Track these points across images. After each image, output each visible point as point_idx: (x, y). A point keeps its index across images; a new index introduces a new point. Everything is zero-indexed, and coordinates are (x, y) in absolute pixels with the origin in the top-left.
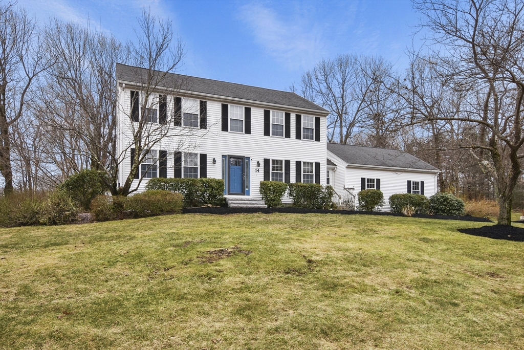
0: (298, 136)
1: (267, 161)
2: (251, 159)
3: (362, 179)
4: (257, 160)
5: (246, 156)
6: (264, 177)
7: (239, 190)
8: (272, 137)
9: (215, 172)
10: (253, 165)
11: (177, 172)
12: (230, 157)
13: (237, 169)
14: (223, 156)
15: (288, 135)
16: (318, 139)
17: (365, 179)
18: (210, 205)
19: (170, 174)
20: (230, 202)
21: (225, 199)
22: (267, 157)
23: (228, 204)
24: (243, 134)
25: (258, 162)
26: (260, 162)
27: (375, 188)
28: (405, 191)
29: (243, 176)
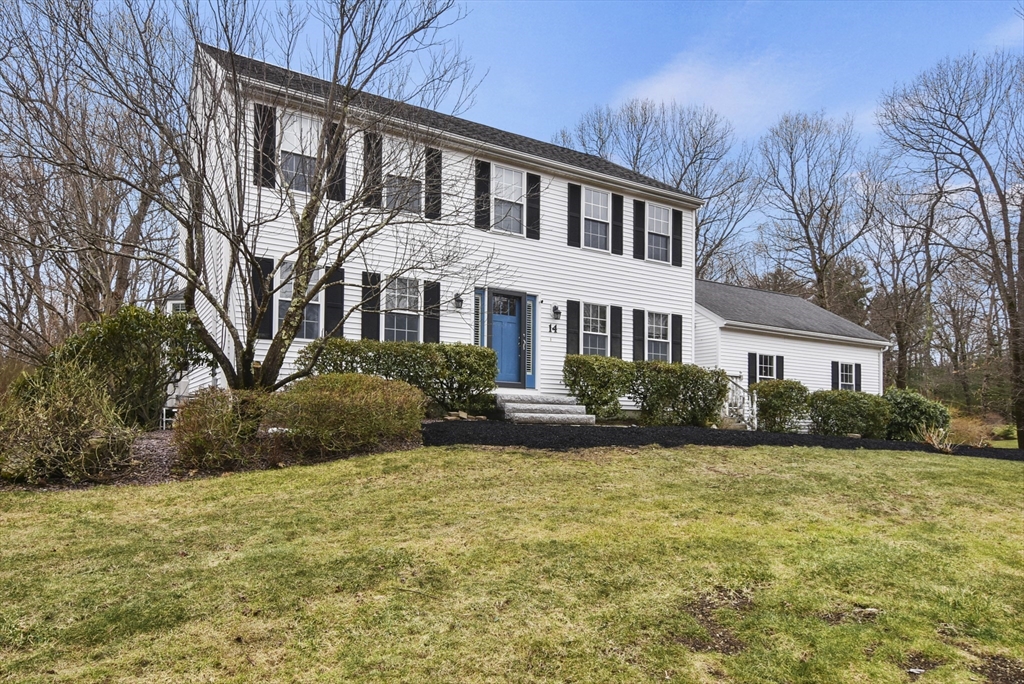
0: (639, 253)
1: (573, 307)
2: (539, 299)
3: (750, 355)
4: (553, 304)
5: (529, 291)
6: (568, 344)
7: (512, 376)
8: (584, 249)
9: (458, 330)
10: (542, 316)
11: (369, 327)
12: (495, 293)
13: (507, 323)
14: (479, 291)
15: (618, 249)
16: (677, 262)
17: (755, 355)
18: (463, 415)
19: (352, 330)
20: (509, 406)
21: (494, 399)
22: (574, 298)
23: (503, 412)
24: (522, 238)
25: (555, 308)
26: (559, 309)
27: (775, 377)
28: (827, 386)
29: (521, 341)
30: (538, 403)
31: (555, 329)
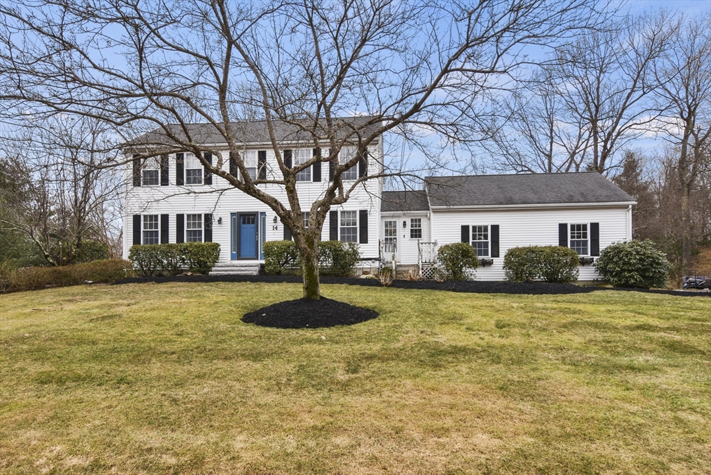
2: (266, 214)
3: (463, 227)
4: (274, 215)
5: (260, 211)
6: (284, 235)
7: (253, 254)
9: (222, 234)
11: (180, 237)
13: (250, 228)
14: (232, 214)
15: (318, 179)
17: (468, 226)
19: (172, 239)
25: (275, 217)
27: (489, 239)
28: (554, 242)
29: (256, 236)
30: (237, 266)
31: (276, 228)
